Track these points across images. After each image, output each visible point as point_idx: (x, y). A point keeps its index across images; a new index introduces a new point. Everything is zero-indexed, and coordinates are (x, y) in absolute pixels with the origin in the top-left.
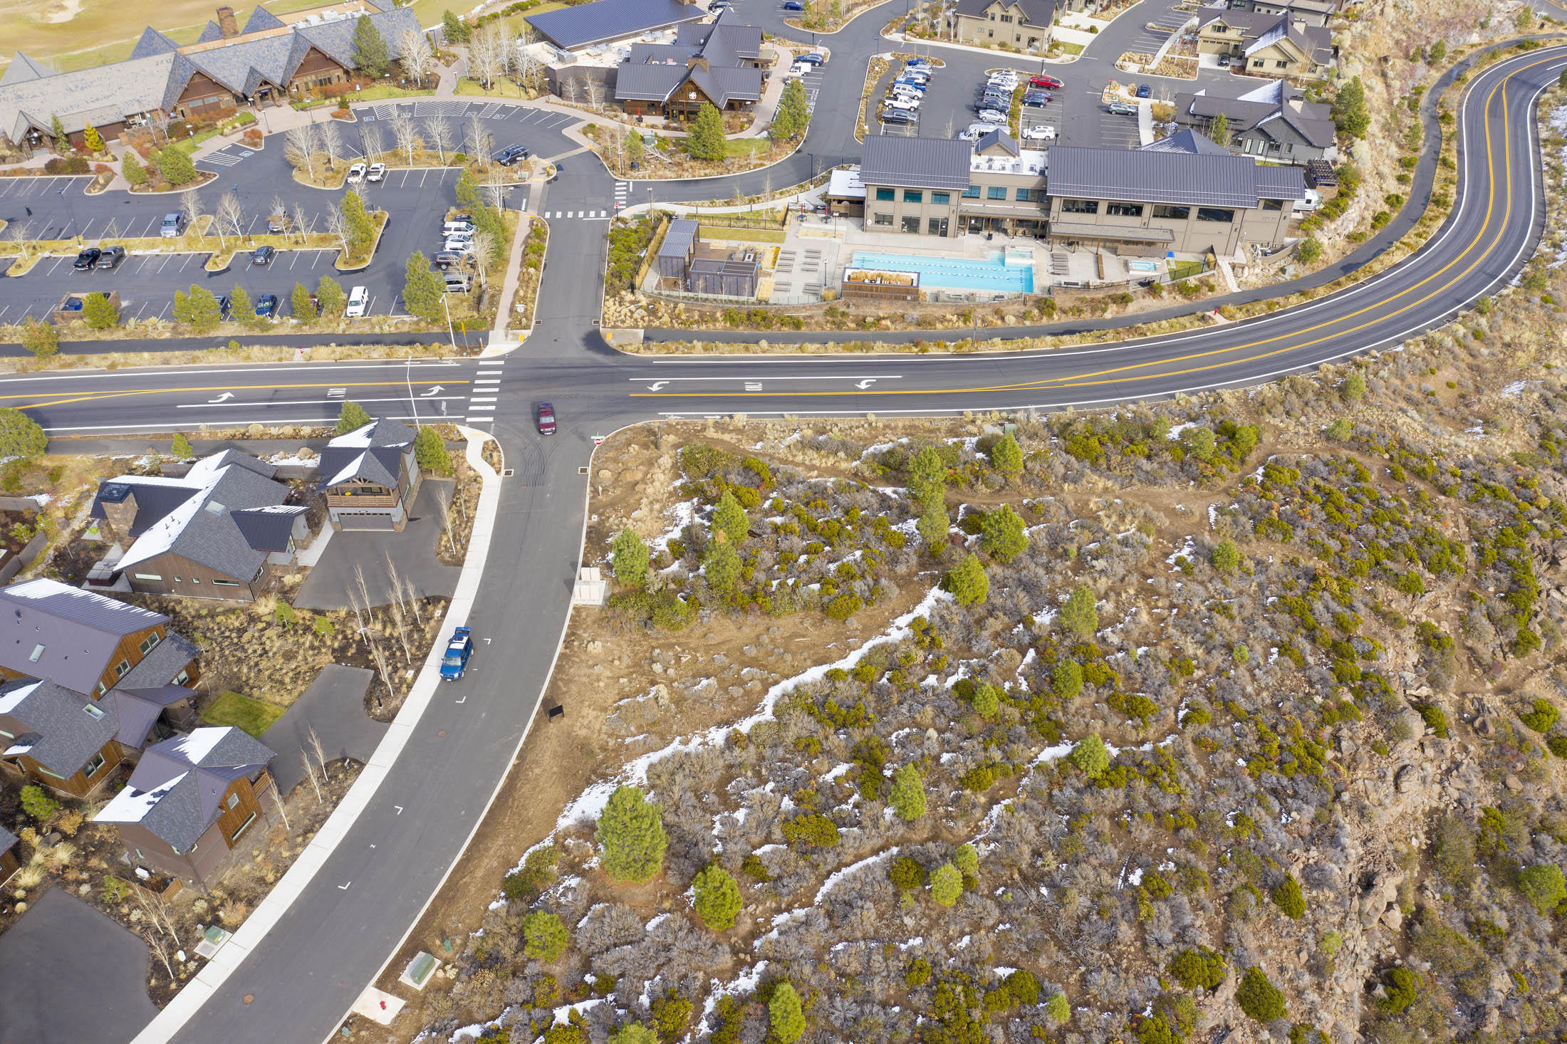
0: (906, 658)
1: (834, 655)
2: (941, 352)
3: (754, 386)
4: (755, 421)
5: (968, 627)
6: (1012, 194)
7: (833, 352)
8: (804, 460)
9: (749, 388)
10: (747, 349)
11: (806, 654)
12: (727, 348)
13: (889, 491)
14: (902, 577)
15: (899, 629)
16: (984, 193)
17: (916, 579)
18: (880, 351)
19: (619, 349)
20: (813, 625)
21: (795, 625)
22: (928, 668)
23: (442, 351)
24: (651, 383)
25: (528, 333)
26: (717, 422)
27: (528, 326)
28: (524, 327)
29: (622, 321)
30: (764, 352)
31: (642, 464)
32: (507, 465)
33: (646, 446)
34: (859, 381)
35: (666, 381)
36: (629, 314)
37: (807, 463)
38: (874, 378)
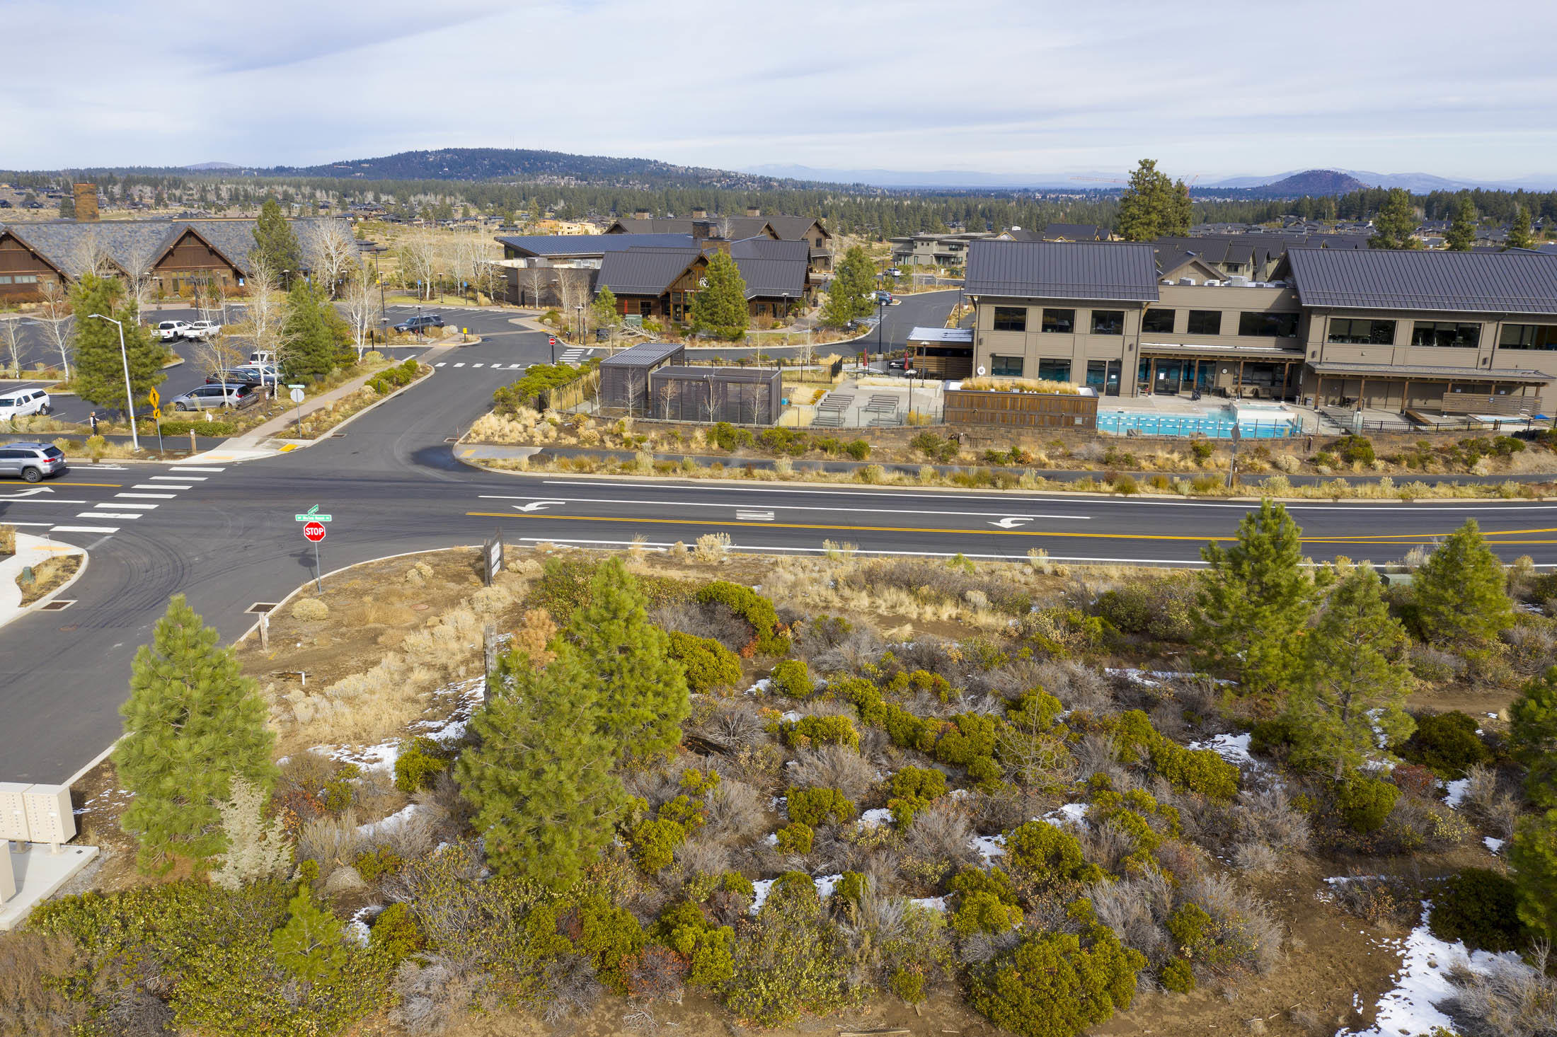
2: (1162, 494)
3: (754, 515)
4: (749, 556)
6: (1230, 323)
7: (936, 485)
8: (874, 606)
9: (740, 516)
10: (749, 474)
12: (707, 471)
14: (1273, 892)
16: (1181, 321)
18: (1034, 488)
19: (482, 466)
23: (107, 451)
24: (524, 503)
25: (308, 443)
26: (657, 554)
27: (313, 437)
28: (304, 437)
29: (503, 436)
30: (784, 479)
31: (432, 602)
32: (68, 594)
33: (459, 578)
34: (998, 519)
35: (561, 501)
36: (520, 428)
37: (883, 611)
38: (1029, 517)
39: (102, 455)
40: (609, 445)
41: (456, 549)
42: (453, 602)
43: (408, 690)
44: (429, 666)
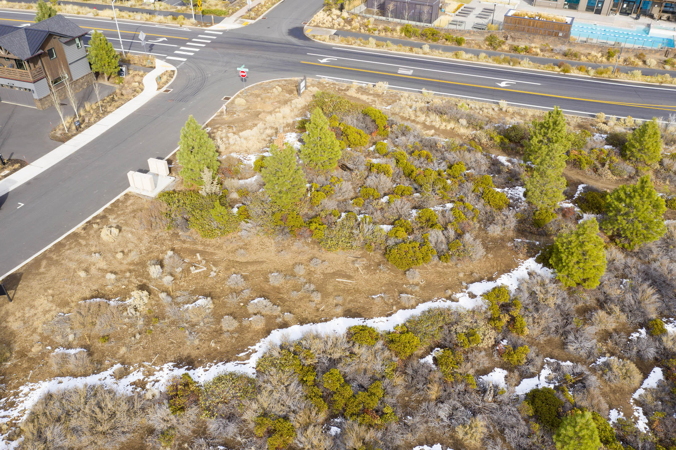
0: (468, 335)
1: (376, 309)
3: (405, 71)
4: (395, 91)
5: (566, 317)
7: (484, 61)
8: (425, 121)
9: (400, 71)
10: (411, 50)
11: (340, 300)
12: (395, 47)
13: (503, 159)
14: (494, 240)
15: (472, 296)
17: (509, 244)
18: (525, 66)
19: (312, 38)
20: (367, 268)
21: (346, 263)
22: (496, 358)
23: (184, 22)
24: (322, 58)
25: (253, 22)
26: (361, 87)
27: (254, 19)
28: (252, 19)
29: (324, 23)
30: (425, 54)
31: (279, 102)
32: (171, 86)
33: (290, 92)
34: (500, 82)
35: (335, 58)
36: (330, 20)
37: (428, 123)
38: (513, 82)
39: (183, 24)
40: (362, 31)
41: (293, 79)
42: (286, 102)
43: (264, 136)
44: (272, 128)
